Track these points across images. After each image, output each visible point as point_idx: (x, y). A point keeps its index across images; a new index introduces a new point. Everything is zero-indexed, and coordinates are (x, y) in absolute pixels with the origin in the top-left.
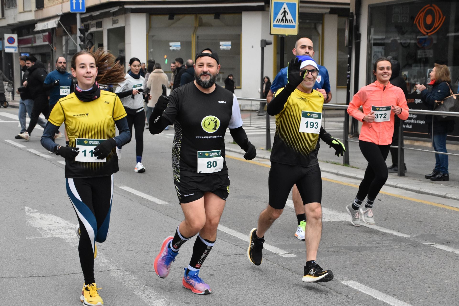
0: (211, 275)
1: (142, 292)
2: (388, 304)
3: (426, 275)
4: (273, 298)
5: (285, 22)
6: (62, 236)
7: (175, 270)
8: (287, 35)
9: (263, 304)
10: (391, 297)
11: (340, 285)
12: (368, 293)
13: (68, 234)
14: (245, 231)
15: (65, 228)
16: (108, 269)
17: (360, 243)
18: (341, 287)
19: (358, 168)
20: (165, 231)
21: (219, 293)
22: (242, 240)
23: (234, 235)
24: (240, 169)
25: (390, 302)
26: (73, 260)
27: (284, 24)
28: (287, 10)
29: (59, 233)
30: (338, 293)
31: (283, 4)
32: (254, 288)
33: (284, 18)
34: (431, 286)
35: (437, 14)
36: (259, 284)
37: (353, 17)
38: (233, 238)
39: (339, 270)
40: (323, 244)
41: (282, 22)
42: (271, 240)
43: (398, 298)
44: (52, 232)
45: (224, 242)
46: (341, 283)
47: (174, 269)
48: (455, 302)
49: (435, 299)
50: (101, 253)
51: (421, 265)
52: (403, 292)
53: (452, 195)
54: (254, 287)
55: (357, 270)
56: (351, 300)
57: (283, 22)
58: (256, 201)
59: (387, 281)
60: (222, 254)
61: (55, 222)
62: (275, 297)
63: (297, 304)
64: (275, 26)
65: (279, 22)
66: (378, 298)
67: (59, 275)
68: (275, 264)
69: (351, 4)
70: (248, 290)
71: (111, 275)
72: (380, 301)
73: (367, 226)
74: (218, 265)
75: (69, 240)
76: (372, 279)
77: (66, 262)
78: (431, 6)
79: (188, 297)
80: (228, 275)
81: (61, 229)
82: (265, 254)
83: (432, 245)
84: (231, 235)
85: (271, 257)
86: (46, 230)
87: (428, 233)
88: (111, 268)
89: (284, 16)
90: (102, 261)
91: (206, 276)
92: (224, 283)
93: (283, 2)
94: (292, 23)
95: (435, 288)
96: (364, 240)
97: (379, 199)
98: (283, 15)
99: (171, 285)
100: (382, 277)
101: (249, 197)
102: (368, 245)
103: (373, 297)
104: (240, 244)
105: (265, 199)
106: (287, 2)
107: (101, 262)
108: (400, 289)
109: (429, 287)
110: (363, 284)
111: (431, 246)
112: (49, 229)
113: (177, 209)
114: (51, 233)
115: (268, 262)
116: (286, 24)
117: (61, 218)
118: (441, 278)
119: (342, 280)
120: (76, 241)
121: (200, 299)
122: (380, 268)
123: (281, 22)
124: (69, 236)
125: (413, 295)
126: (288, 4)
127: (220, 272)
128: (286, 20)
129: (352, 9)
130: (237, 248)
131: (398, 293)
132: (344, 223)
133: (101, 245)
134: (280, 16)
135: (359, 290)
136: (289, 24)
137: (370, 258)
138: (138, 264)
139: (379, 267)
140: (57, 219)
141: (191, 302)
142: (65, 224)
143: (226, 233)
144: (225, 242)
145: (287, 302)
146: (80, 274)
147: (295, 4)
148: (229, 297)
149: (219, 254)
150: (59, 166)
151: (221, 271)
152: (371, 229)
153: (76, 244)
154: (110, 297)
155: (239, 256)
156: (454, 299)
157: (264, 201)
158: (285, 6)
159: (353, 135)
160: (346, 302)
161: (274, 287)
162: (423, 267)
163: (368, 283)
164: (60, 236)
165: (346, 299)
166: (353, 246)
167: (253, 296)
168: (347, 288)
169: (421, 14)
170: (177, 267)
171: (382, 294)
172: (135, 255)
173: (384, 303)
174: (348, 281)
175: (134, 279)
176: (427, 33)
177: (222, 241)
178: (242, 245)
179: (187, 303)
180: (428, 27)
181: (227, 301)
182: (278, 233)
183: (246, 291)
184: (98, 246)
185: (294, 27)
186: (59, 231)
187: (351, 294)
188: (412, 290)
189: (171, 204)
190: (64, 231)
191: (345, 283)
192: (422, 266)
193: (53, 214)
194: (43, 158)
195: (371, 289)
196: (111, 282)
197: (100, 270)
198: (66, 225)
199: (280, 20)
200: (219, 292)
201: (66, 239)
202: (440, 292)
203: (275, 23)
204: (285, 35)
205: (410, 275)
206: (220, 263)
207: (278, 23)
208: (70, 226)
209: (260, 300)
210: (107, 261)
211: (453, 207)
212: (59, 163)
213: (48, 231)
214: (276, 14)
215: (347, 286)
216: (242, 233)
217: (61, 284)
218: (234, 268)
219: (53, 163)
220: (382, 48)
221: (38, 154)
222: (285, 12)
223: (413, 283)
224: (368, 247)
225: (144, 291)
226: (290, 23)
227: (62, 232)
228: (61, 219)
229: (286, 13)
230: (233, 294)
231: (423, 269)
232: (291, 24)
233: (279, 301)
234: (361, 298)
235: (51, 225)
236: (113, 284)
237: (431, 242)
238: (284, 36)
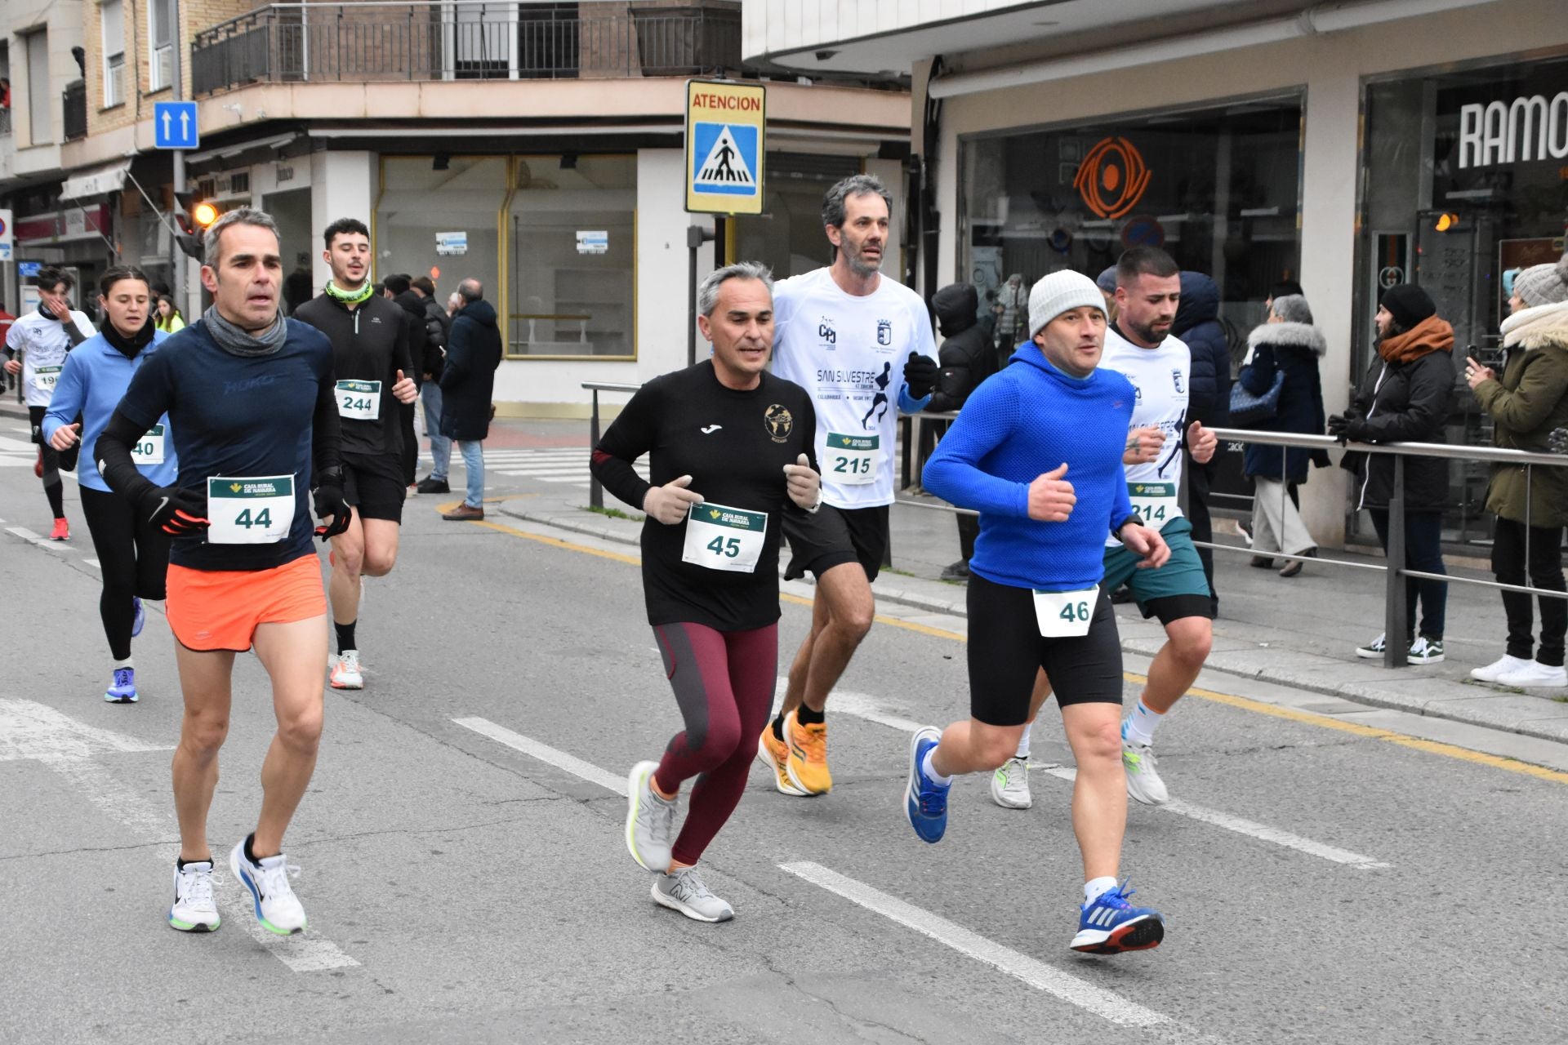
0: (436, 852)
1: (233, 899)
2: (884, 916)
3: (1007, 845)
4: (585, 908)
5: (728, 179)
6: (47, 755)
7: (340, 842)
8: (732, 213)
9: (554, 925)
10: (896, 900)
11: (774, 874)
12: (839, 893)
13: (64, 752)
14: (558, 740)
15: (61, 735)
16: (153, 841)
17: (861, 768)
18: (776, 878)
19: (912, 575)
20: (338, 742)
21: (443, 897)
22: (542, 763)
23: (526, 752)
24: (591, 579)
25: (892, 911)
26: (62, 817)
27: (724, 182)
28: (732, 144)
29: (41, 749)
30: (764, 893)
31: (719, 128)
32: (541, 885)
33: (724, 168)
34: (1009, 873)
35: (1129, 161)
36: (559, 874)
37: (918, 167)
38: (519, 759)
39: (784, 836)
40: (761, 772)
41: (719, 177)
42: (623, 762)
43: (916, 902)
44: (21, 746)
45: (492, 767)
46: (779, 868)
47: (338, 839)
48: (1057, 908)
49: (1009, 901)
50: (146, 800)
51: (1003, 819)
52: (933, 886)
53: (1138, 642)
54: (544, 881)
55: (831, 835)
56: (792, 910)
57: (722, 179)
58: (611, 662)
59: (899, 861)
60: (480, 800)
61: (36, 721)
62: (593, 905)
63: (645, 921)
64: (698, 188)
65: (709, 178)
66: (863, 904)
67: (14, 858)
68: (616, 824)
69: (913, 132)
70: (525, 889)
71: (160, 857)
72: (867, 910)
73: (892, 725)
74: (461, 827)
75: (65, 766)
76: (864, 856)
77: (42, 823)
78: (1113, 142)
79: (357, 909)
80: (481, 851)
81: (48, 738)
82: (597, 799)
83: (1047, 771)
84: (517, 751)
85: (611, 806)
86: (5, 742)
87: (1048, 740)
88: (163, 839)
89: (725, 161)
90: (144, 821)
91: (420, 856)
92: (465, 874)
93: (721, 123)
94: (747, 180)
95: (1019, 876)
96: (874, 759)
97: (948, 655)
98: (721, 158)
99: (317, 880)
100: (890, 851)
101: (593, 653)
102: (879, 773)
103: (851, 903)
104: (536, 774)
105: (637, 656)
106: (731, 124)
107: (139, 823)
108: (927, 880)
109: (1004, 874)
110: (836, 871)
111: (1044, 773)
112: (14, 739)
113: (389, 684)
114: (18, 750)
115: (599, 819)
116: (731, 183)
117: (56, 709)
118: (1041, 851)
119: (785, 860)
120: (82, 769)
121: (390, 914)
122: (892, 830)
123: (715, 178)
124: (65, 758)
125: (956, 892)
126: (733, 130)
127: (462, 845)
128: (730, 172)
129: (917, 147)
130: (525, 785)
131: (918, 891)
132: (834, 717)
133: (151, 780)
134: (712, 162)
135: (820, 885)
136: (737, 183)
137: (873, 806)
138: (240, 827)
139: (892, 827)
140: (44, 711)
141: (362, 923)
142: (62, 726)
143: (504, 746)
144: (496, 769)
145: (620, 918)
146: (72, 854)
147: (754, 130)
148: (468, 908)
149: (470, 799)
150: (86, 573)
151: (465, 843)
152: (902, 731)
153: (82, 778)
154: (142, 911)
155: (524, 803)
156: (1057, 900)
157: (633, 662)
158: (726, 134)
159: (922, 488)
160: (777, 915)
161: (596, 880)
162: (1006, 825)
163: (848, 868)
164: (40, 756)
165: (781, 908)
166: (839, 774)
167: (535, 904)
168: (791, 880)
169: (1091, 164)
170: (346, 833)
171: (876, 893)
172: (237, 804)
173: (876, 915)
174: (799, 864)
175: (221, 866)
176: (1108, 214)
177: (487, 765)
178: (542, 775)
179: (351, 924)
180: (1110, 197)
181: (461, 918)
182: (649, 744)
183: (519, 891)
184: (143, 780)
185: (751, 191)
186: (40, 744)
187: (796, 894)
188: (957, 883)
189: (373, 672)
190: (57, 745)
191: (791, 870)
192: (1002, 822)
193: (34, 698)
194: (45, 549)
195: (853, 881)
196: (155, 875)
197: (134, 843)
198: (65, 727)
199: (712, 171)
200: (446, 895)
201: (56, 764)
202: (1028, 886)
203: (699, 180)
204: (727, 213)
205: (965, 844)
206: (467, 822)
207: (706, 182)
208: (77, 730)
209: (551, 913)
210: (155, 820)
211: (1134, 674)
212: (87, 565)
213: (10, 744)
214: (701, 156)
215: (792, 876)
216: (551, 744)
217: (13, 880)
218: (501, 835)
219: (70, 563)
220: (997, 252)
221: (34, 541)
222: (726, 151)
223: (966, 864)
224: (878, 779)
225: (240, 896)
226: (741, 180)
227: (49, 745)
228: (56, 712)
229: (730, 155)
230: (482, 901)
231: (1004, 829)
232: (744, 183)
233: (599, 916)
234: (820, 904)
235: (22, 730)
236: (160, 880)
237: (1047, 763)
238: (725, 216)
